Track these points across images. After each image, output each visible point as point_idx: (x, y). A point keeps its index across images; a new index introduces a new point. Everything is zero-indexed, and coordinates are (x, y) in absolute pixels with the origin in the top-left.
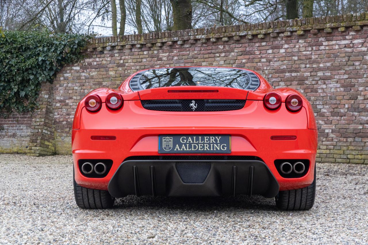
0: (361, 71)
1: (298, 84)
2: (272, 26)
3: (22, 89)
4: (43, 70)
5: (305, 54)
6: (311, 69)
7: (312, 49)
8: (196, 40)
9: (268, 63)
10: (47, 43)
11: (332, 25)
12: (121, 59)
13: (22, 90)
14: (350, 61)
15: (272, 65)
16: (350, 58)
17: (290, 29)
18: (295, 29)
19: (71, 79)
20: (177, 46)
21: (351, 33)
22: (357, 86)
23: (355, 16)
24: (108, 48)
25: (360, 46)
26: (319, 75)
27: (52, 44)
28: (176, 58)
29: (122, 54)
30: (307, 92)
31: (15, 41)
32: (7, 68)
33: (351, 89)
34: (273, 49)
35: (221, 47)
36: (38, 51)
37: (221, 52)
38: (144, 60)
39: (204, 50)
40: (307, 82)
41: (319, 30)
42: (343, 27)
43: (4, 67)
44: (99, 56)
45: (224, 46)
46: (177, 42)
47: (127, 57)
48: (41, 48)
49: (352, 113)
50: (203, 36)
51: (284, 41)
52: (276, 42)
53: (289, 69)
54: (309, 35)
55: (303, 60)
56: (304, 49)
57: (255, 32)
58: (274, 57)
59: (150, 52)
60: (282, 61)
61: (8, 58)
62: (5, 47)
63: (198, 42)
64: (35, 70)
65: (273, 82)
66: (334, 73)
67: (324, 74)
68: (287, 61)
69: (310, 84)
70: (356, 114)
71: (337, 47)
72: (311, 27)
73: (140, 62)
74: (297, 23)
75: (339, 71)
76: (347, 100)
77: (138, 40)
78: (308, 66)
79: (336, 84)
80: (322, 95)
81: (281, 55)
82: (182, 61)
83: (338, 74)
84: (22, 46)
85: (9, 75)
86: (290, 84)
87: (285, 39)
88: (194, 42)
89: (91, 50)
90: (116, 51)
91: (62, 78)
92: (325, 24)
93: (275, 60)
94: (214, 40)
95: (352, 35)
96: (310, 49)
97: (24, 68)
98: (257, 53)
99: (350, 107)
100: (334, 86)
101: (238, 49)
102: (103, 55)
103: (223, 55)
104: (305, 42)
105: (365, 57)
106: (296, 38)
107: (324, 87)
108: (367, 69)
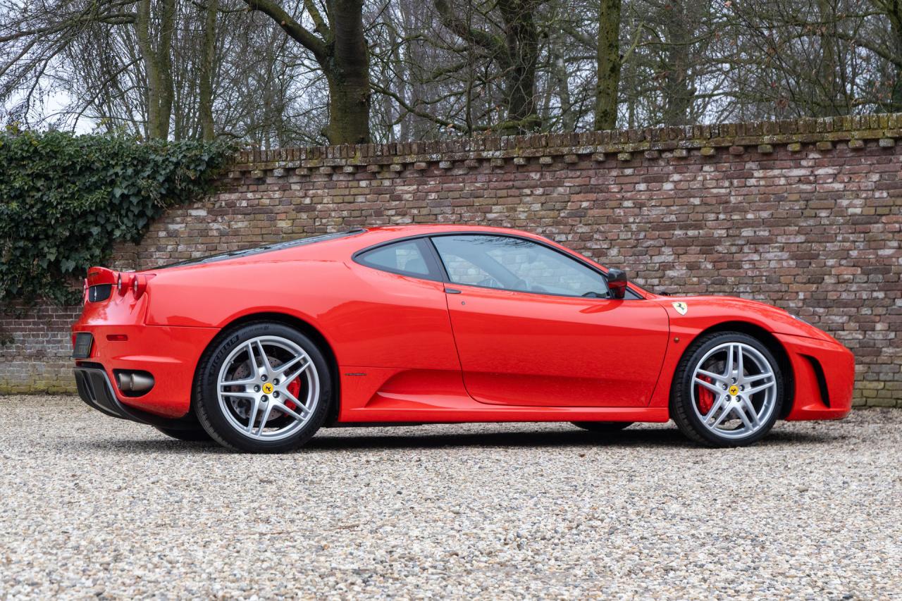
0: (831, 229)
1: (701, 252)
2: (649, 138)
3: (66, 255)
4: (121, 215)
5: (717, 193)
6: (729, 223)
7: (731, 183)
8: (481, 161)
9: (637, 210)
10: (133, 159)
11: (775, 138)
12: (306, 196)
13: (67, 258)
14: (808, 210)
15: (646, 213)
16: (809, 202)
17: (687, 144)
18: (697, 143)
19: (186, 235)
20: (436, 172)
21: (812, 156)
22: (823, 257)
23: (821, 124)
24: (278, 172)
25: (830, 180)
26: (744, 234)
27: (145, 162)
28: (433, 196)
29: (309, 186)
30: (719, 267)
31: (56, 153)
32: (35, 210)
33: (810, 264)
34: (649, 183)
35: (536, 175)
36: (111, 175)
37: (535, 187)
38: (360, 199)
39: (496, 181)
40: (719, 248)
41: (747, 147)
42: (797, 142)
43: (27, 207)
44: (252, 188)
45: (542, 175)
46: (437, 163)
47: (320, 192)
48: (118, 169)
49: (811, 309)
50: (497, 153)
51: (671, 168)
52: (656, 169)
53: (683, 221)
54: (724, 156)
55: (711, 205)
56: (713, 183)
57: (611, 148)
58: (650, 199)
59: (375, 183)
60: (667, 206)
61: (38, 190)
62: (31, 165)
63: (486, 164)
64: (103, 216)
65: (647, 247)
66: (776, 231)
67: (755, 232)
68: (678, 207)
69: (726, 251)
70: (821, 310)
71: (783, 181)
72: (731, 142)
73: (350, 203)
74: (701, 134)
75: (786, 228)
76: (802, 283)
77: (348, 157)
78: (722, 216)
79: (780, 254)
80: (750, 273)
81: (666, 194)
82: (447, 202)
83: (785, 234)
84: (74, 163)
85: (40, 225)
86: (684, 251)
87: (674, 163)
88: (477, 165)
89: (236, 177)
90: (295, 179)
91: (162, 234)
93: (653, 204)
94: (522, 161)
95: (814, 159)
96: (727, 184)
97: (77, 210)
98: (615, 189)
99: (809, 297)
100: (775, 256)
101: (571, 181)
102: (262, 187)
103: (539, 191)
104: (716, 170)
105: (838, 201)
106: (698, 162)
107: (755, 259)
108: (843, 224)
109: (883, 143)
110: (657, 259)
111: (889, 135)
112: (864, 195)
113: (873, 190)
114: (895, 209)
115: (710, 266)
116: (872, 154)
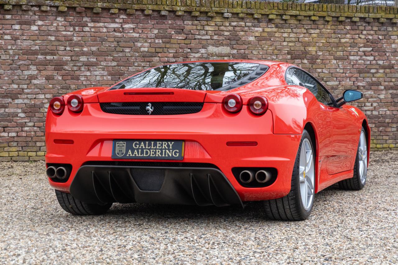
0: (131, 59)
1: (55, 70)
5: (65, 35)
6: (72, 53)
7: (74, 29)
9: (13, 42)
11: (105, 5)
14: (119, 47)
15: (20, 44)
16: (120, 43)
17: (51, 3)
18: (57, 3)
21: (122, 16)
22: (127, 75)
25: (131, 31)
26: (81, 60)
30: (66, 79)
34: (22, 25)
40: (66, 67)
41: (85, 8)
42: (116, 8)
51: (37, 17)
52: (26, 16)
53: (43, 50)
54: (70, 12)
55: (62, 41)
56: (64, 28)
58: (23, 35)
60: (33, 40)
65: (20, 65)
66: (100, 58)
67: (88, 59)
68: (41, 41)
69: (70, 69)
72: (78, 4)
75: (106, 57)
78: (68, 48)
79: (102, 72)
80: (84, 83)
81: (33, 32)
83: (105, 60)
86: (44, 68)
87: (39, 14)
92: (95, 2)
93: (24, 38)
95: (123, 18)
96: (72, 29)
100: (100, 73)
104: (65, 20)
105: (136, 43)
106: (54, 15)
107: (87, 75)
108: (138, 56)
109: (163, 13)
110: (26, 73)
111: (167, 9)
112: (150, 41)
113: (154, 38)
114: (165, 50)
115: (60, 78)
116: (154, 18)
